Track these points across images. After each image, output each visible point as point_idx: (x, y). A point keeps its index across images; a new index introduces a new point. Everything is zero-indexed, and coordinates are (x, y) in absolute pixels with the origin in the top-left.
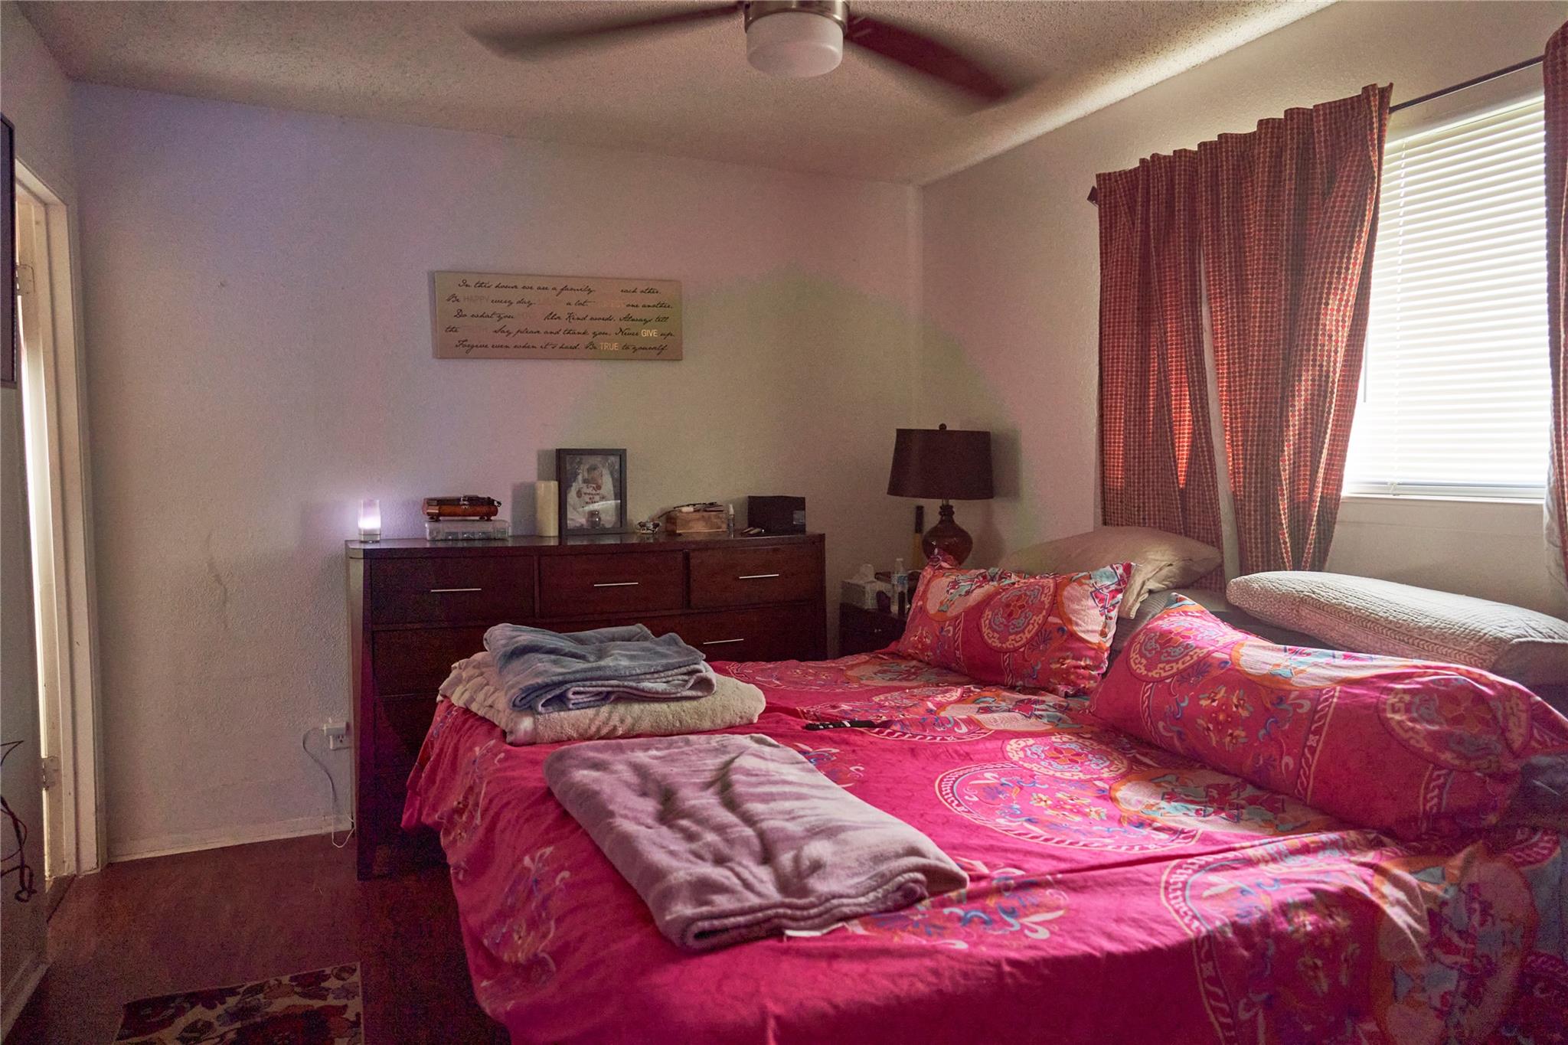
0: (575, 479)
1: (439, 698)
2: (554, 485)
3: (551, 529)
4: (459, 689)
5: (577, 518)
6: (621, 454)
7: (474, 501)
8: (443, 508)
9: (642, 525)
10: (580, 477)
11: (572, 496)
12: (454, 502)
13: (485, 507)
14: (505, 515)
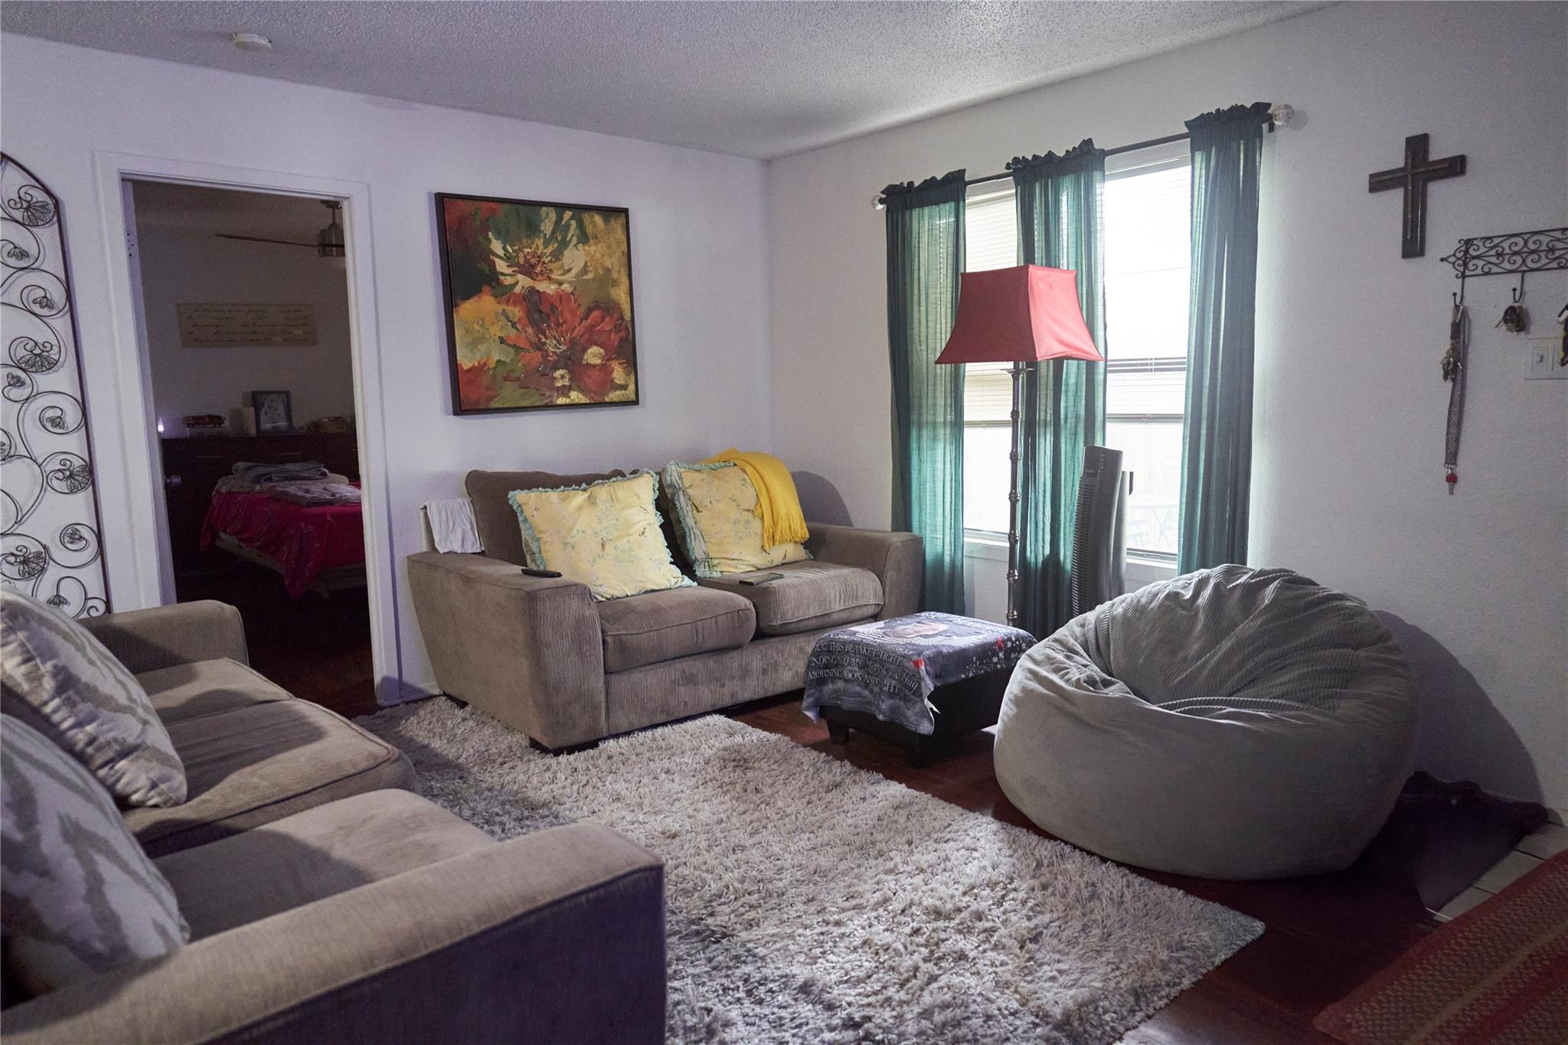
0: (263, 406)
1: (214, 493)
2: (252, 409)
3: (253, 431)
4: (224, 487)
5: (266, 426)
6: (287, 393)
7: (211, 417)
8: (195, 421)
9: (302, 428)
10: (266, 406)
11: (262, 413)
12: (199, 418)
13: (217, 420)
14: (227, 424)
